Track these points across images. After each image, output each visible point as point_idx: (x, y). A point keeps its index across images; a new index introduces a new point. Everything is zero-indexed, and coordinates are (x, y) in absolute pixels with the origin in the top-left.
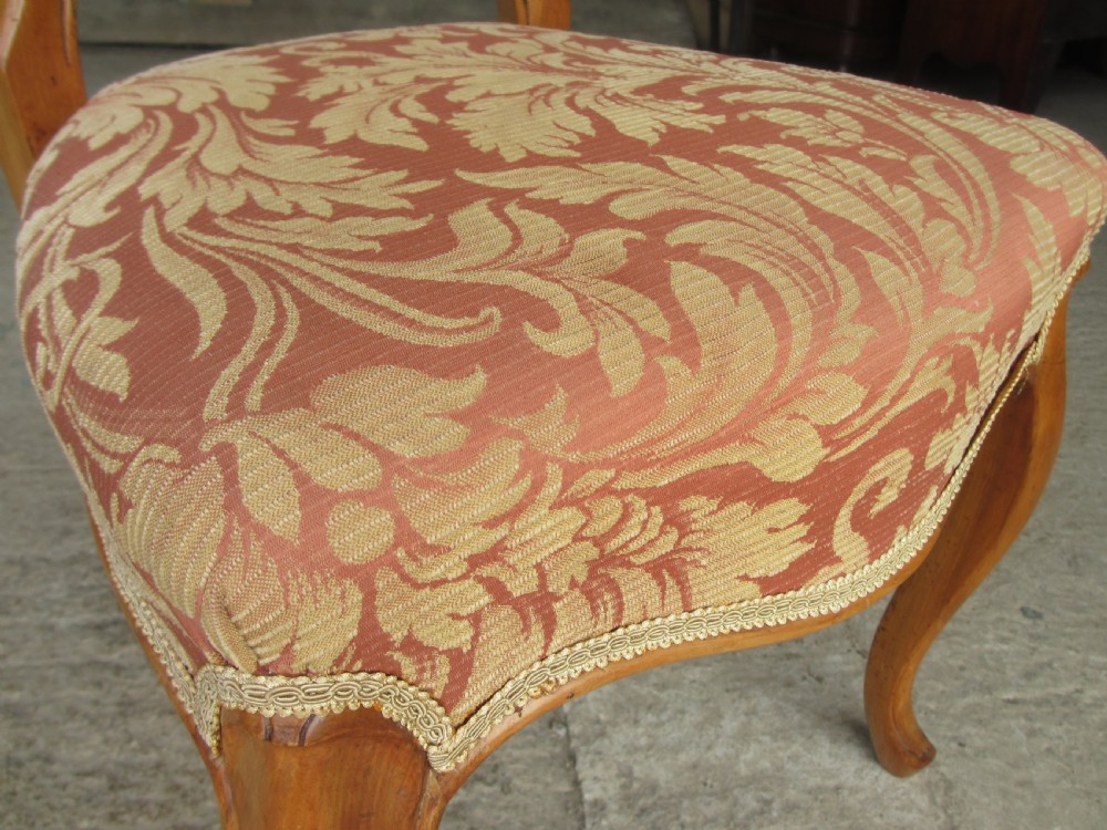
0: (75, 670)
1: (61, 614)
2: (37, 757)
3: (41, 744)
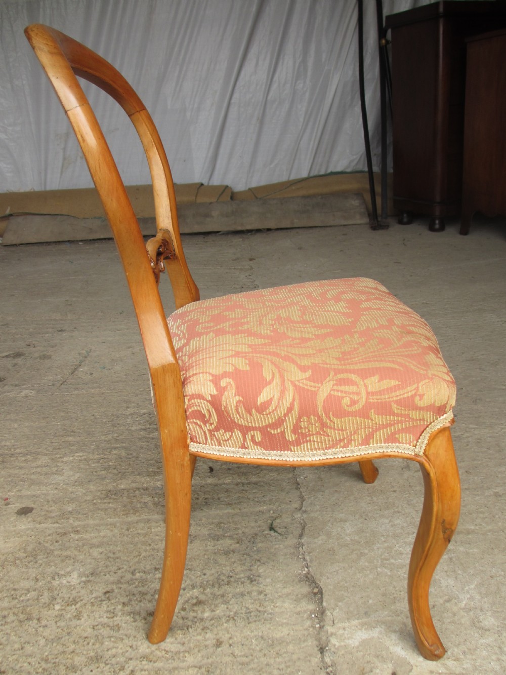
0: (140, 439)
1: (132, 427)
2: (134, 457)
3: (135, 454)
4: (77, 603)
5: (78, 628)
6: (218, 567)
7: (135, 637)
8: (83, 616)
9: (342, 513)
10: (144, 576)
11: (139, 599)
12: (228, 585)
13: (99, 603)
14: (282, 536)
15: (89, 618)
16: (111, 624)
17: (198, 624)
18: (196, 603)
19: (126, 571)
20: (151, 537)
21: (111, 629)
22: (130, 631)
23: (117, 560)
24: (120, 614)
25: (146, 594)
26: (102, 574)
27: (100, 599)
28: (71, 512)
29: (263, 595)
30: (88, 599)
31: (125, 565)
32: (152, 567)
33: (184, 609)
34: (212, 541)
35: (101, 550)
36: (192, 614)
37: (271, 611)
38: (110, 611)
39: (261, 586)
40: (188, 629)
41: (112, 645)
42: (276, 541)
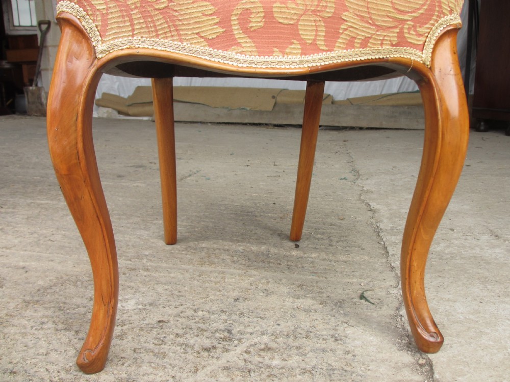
4: (125, 325)
5: (117, 347)
6: (295, 321)
7: (181, 368)
8: (127, 338)
9: (450, 294)
10: (207, 315)
11: (196, 334)
12: (306, 338)
13: (150, 329)
14: (374, 306)
15: (133, 341)
16: (157, 351)
17: (263, 369)
18: (265, 348)
19: (188, 308)
20: (223, 285)
21: (155, 355)
22: (177, 361)
23: (181, 298)
24: (170, 343)
25: (206, 331)
26: (162, 306)
27: (152, 326)
28: (146, 255)
29: (350, 355)
30: (138, 324)
31: (189, 303)
32: (218, 309)
33: (247, 352)
34: (291, 298)
35: (166, 287)
36: (257, 359)
37: (361, 373)
38: (160, 339)
39: (349, 346)
40: (249, 372)
41: (150, 370)
42: (367, 309)
